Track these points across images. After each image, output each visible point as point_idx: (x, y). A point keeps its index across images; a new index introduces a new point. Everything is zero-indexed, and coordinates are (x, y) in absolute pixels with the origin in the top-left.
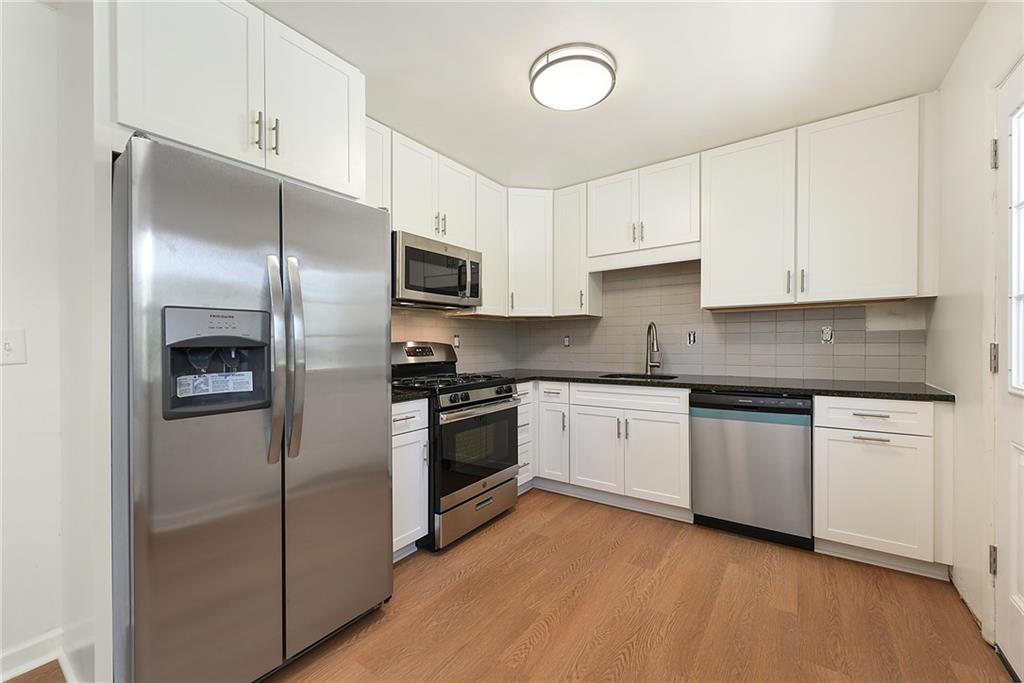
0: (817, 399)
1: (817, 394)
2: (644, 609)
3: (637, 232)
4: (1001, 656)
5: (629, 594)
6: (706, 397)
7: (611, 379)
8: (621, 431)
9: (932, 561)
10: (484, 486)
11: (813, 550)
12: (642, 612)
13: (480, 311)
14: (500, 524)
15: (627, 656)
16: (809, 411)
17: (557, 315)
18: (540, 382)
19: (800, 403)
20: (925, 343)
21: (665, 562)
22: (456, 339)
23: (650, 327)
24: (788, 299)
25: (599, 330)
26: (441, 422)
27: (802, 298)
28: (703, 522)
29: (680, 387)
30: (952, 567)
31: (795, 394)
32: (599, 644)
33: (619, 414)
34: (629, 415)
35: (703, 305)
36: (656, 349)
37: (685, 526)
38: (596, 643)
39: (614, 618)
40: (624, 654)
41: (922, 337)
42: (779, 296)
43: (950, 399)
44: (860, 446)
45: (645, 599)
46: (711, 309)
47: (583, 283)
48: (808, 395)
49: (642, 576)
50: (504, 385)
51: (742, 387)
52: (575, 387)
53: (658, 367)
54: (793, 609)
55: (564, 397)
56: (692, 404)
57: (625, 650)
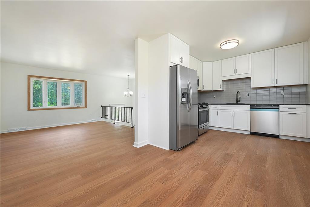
0: (280, 106)
3: (235, 71)
6: (253, 106)
8: (233, 115)
9: (306, 137)
10: (204, 125)
11: (279, 138)
16: (278, 108)
17: (214, 90)
18: (211, 105)
19: (276, 107)
23: (237, 92)
25: (223, 93)
26: (199, 110)
27: (276, 85)
28: (253, 133)
29: (247, 105)
31: (275, 105)
33: (232, 111)
34: (234, 111)
35: (252, 87)
37: (249, 135)
43: (309, 104)
44: (290, 115)
46: (253, 88)
47: (221, 83)
48: (278, 105)
50: (207, 105)
51: (263, 104)
52: (220, 106)
53: (239, 101)
55: (217, 108)
56: (250, 108)
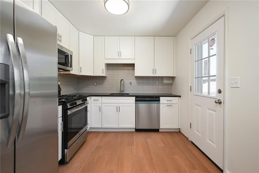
1: (161, 97)
2: (138, 157)
3: (119, 54)
4: (192, 142)
5: (132, 155)
7: (112, 95)
8: (118, 110)
9: (178, 128)
10: (79, 135)
11: (159, 131)
12: (138, 158)
13: (72, 72)
14: (84, 146)
15: (141, 171)
17: (95, 75)
18: (92, 97)
19: (158, 99)
20: (172, 86)
21: (135, 143)
22: (59, 82)
23: (121, 81)
24: (153, 75)
25: (106, 81)
26: (68, 114)
27: (155, 75)
28: (137, 130)
29: (132, 96)
30: (180, 128)
31: (157, 97)
32: (133, 171)
33: (117, 105)
34: (120, 105)
35: (135, 75)
36: (124, 87)
37: (134, 132)
38: (132, 171)
39: (133, 163)
40: (140, 171)
41: (171, 84)
42: (151, 75)
43: (180, 96)
44: (168, 107)
45: (136, 154)
46: (136, 77)
47: (104, 67)
48: (159, 97)
49: (132, 148)
50: (84, 99)
51: (147, 96)
52: (103, 98)
53: (123, 91)
54: (163, 145)
55: (100, 101)
56: (136, 101)
57: (140, 170)
